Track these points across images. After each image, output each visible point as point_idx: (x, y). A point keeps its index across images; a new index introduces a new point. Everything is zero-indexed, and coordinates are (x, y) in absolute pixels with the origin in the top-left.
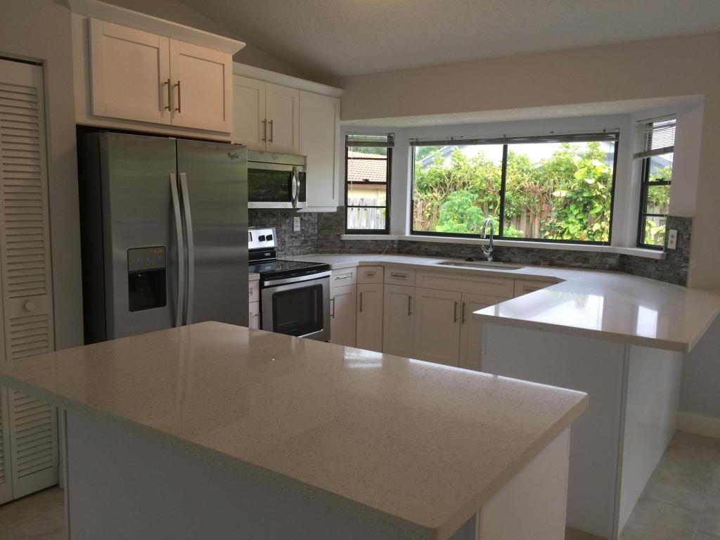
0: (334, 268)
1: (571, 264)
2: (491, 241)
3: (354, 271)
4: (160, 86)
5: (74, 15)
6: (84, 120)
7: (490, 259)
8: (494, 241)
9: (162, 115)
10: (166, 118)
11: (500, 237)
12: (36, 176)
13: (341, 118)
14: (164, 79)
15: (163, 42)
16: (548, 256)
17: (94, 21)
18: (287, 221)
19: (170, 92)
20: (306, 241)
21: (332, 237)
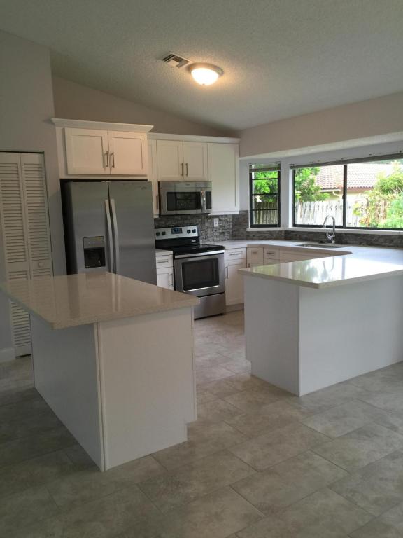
0: (226, 248)
1: (383, 244)
2: (334, 230)
3: (244, 250)
4: (103, 156)
5: (57, 128)
6: (64, 177)
7: (333, 242)
8: (336, 229)
9: (105, 170)
10: (107, 171)
11: (344, 226)
12: (42, 205)
13: (240, 156)
14: (105, 152)
15: (104, 133)
16: (369, 239)
17: (66, 129)
18: (209, 221)
19: (109, 158)
20: (223, 233)
21: (241, 230)
